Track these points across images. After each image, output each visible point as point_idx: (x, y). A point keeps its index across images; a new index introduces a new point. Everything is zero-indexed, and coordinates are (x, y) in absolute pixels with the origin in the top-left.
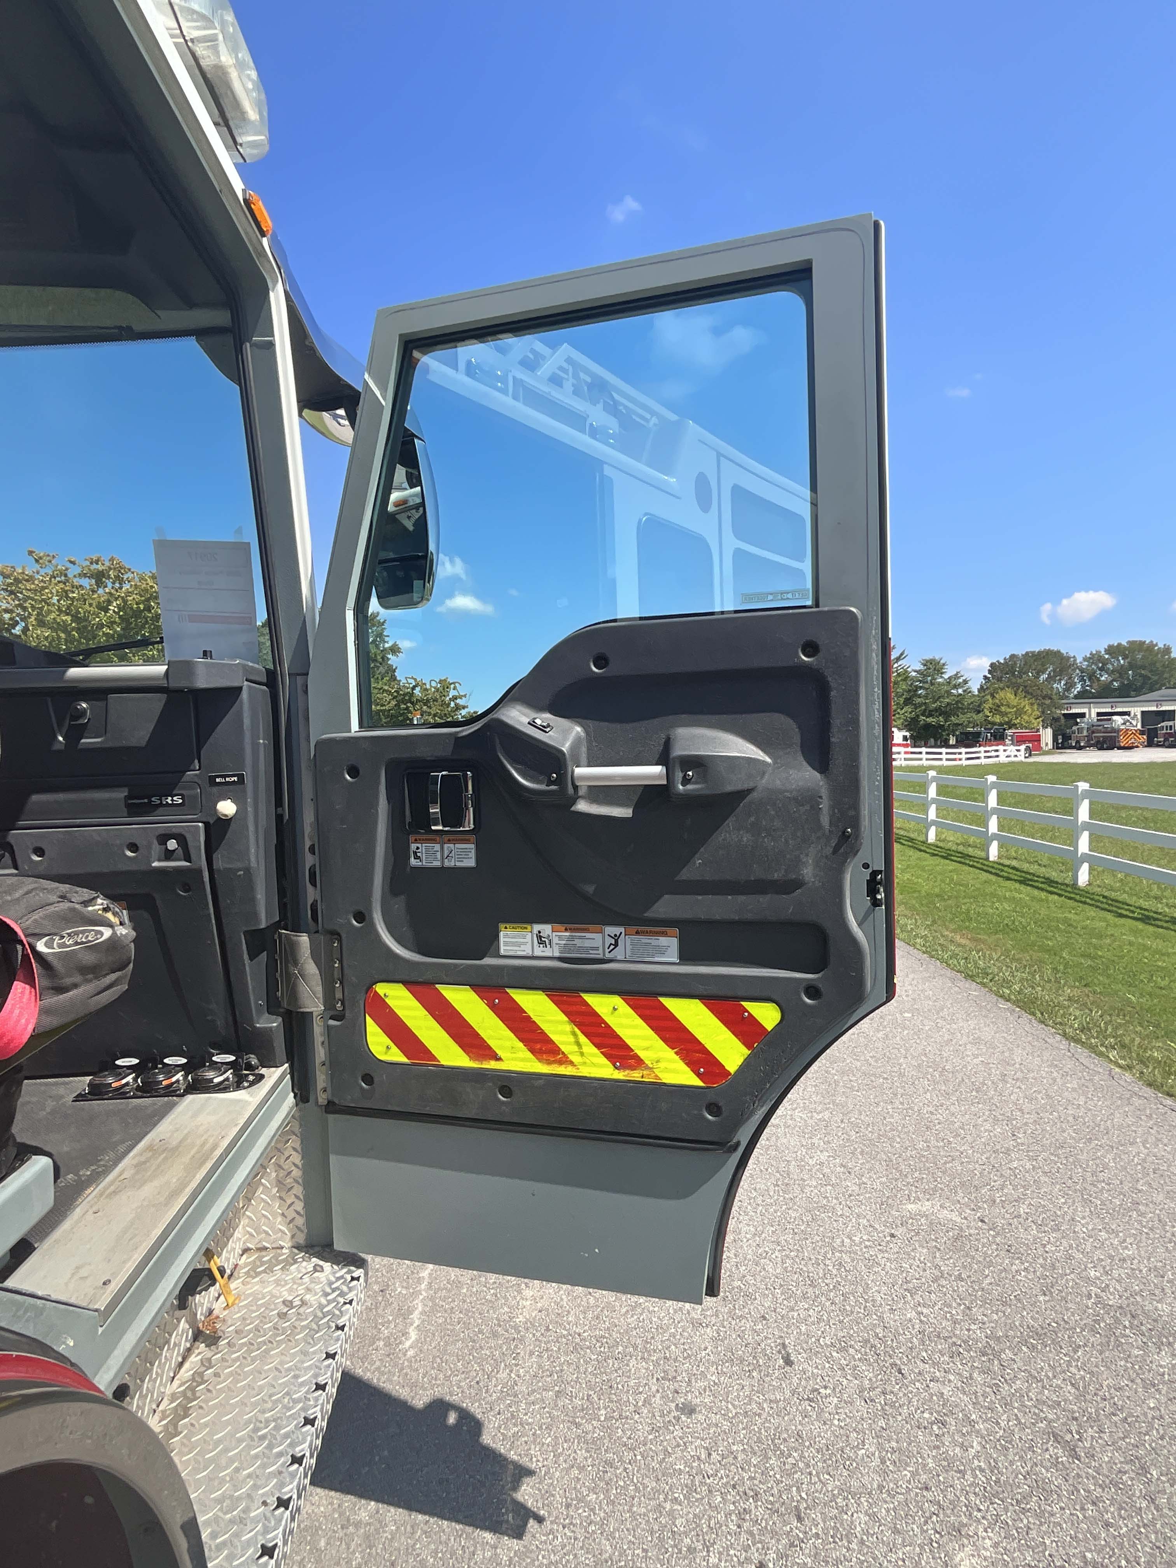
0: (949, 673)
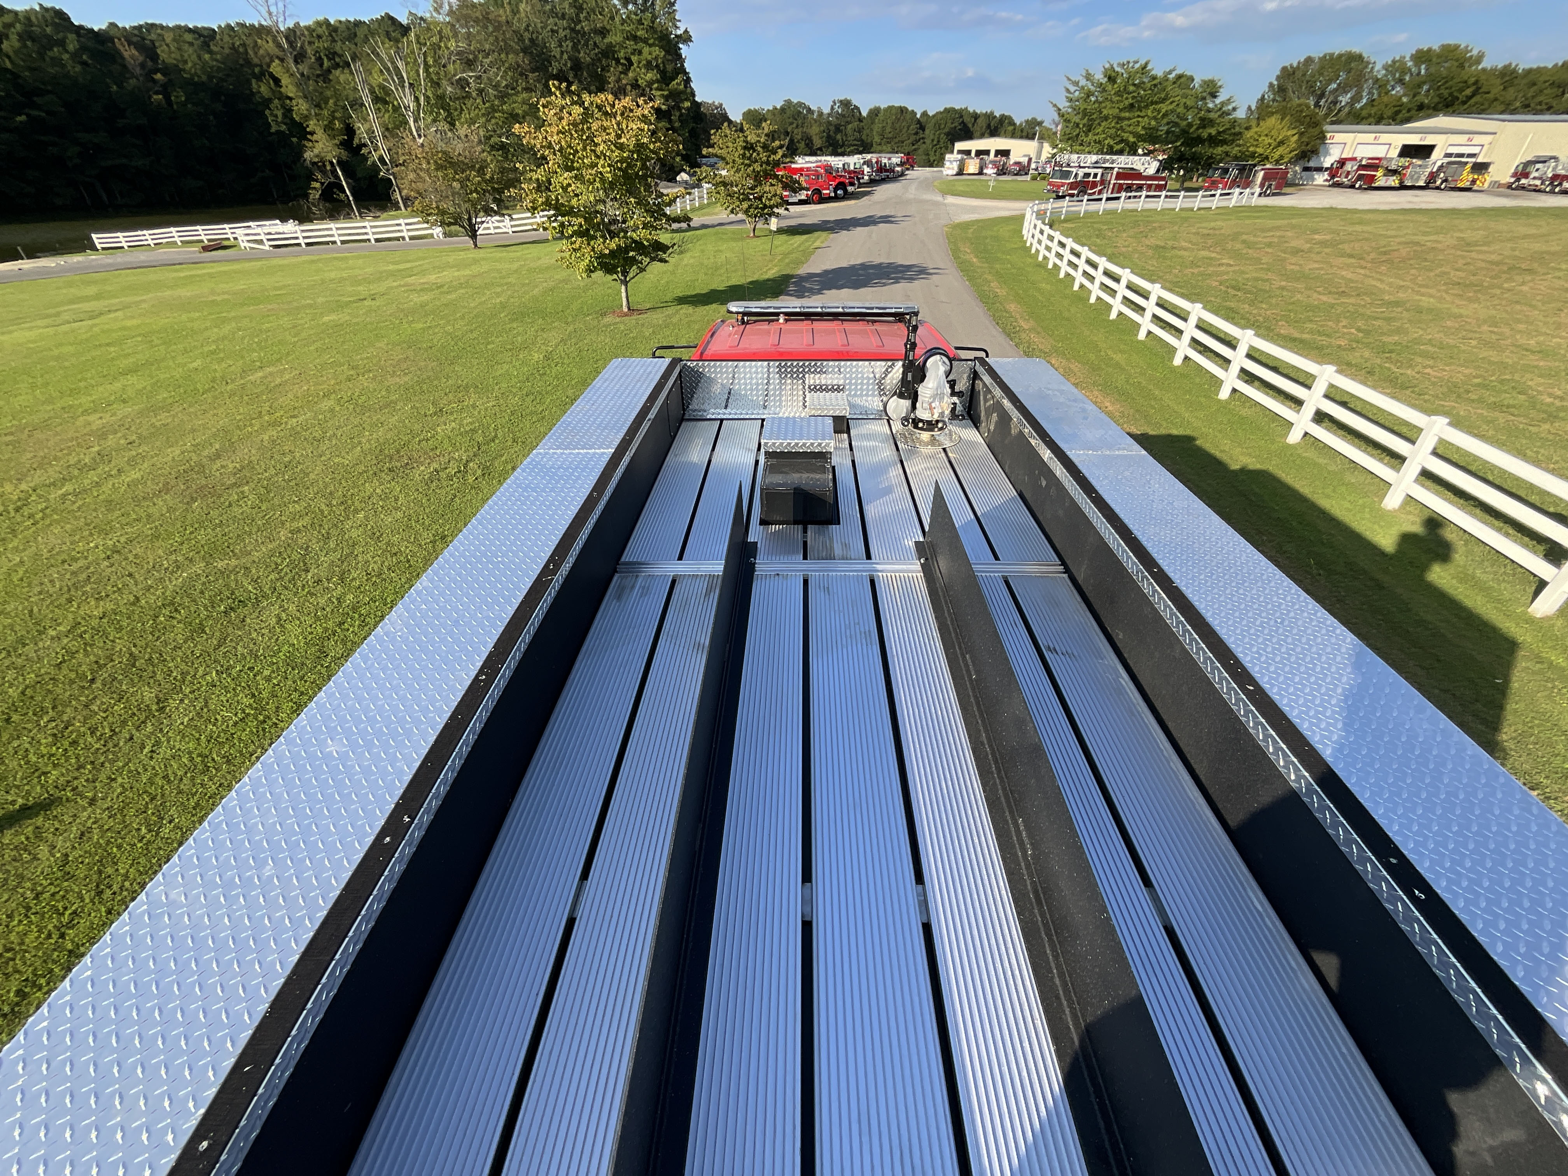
0: (1222, 98)
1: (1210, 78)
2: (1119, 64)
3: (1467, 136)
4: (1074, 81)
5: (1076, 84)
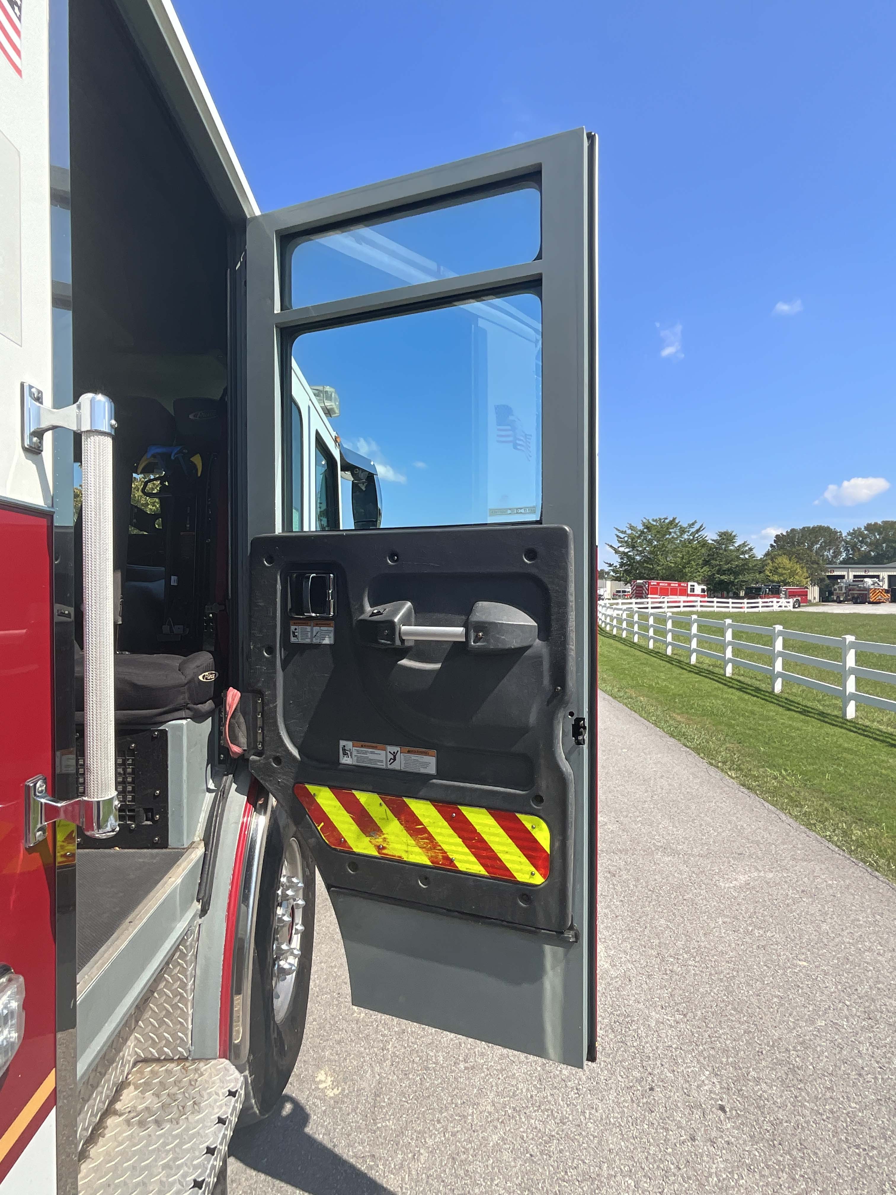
0: (738, 542)
1: (725, 531)
2: (653, 520)
4: (621, 530)
5: (622, 532)
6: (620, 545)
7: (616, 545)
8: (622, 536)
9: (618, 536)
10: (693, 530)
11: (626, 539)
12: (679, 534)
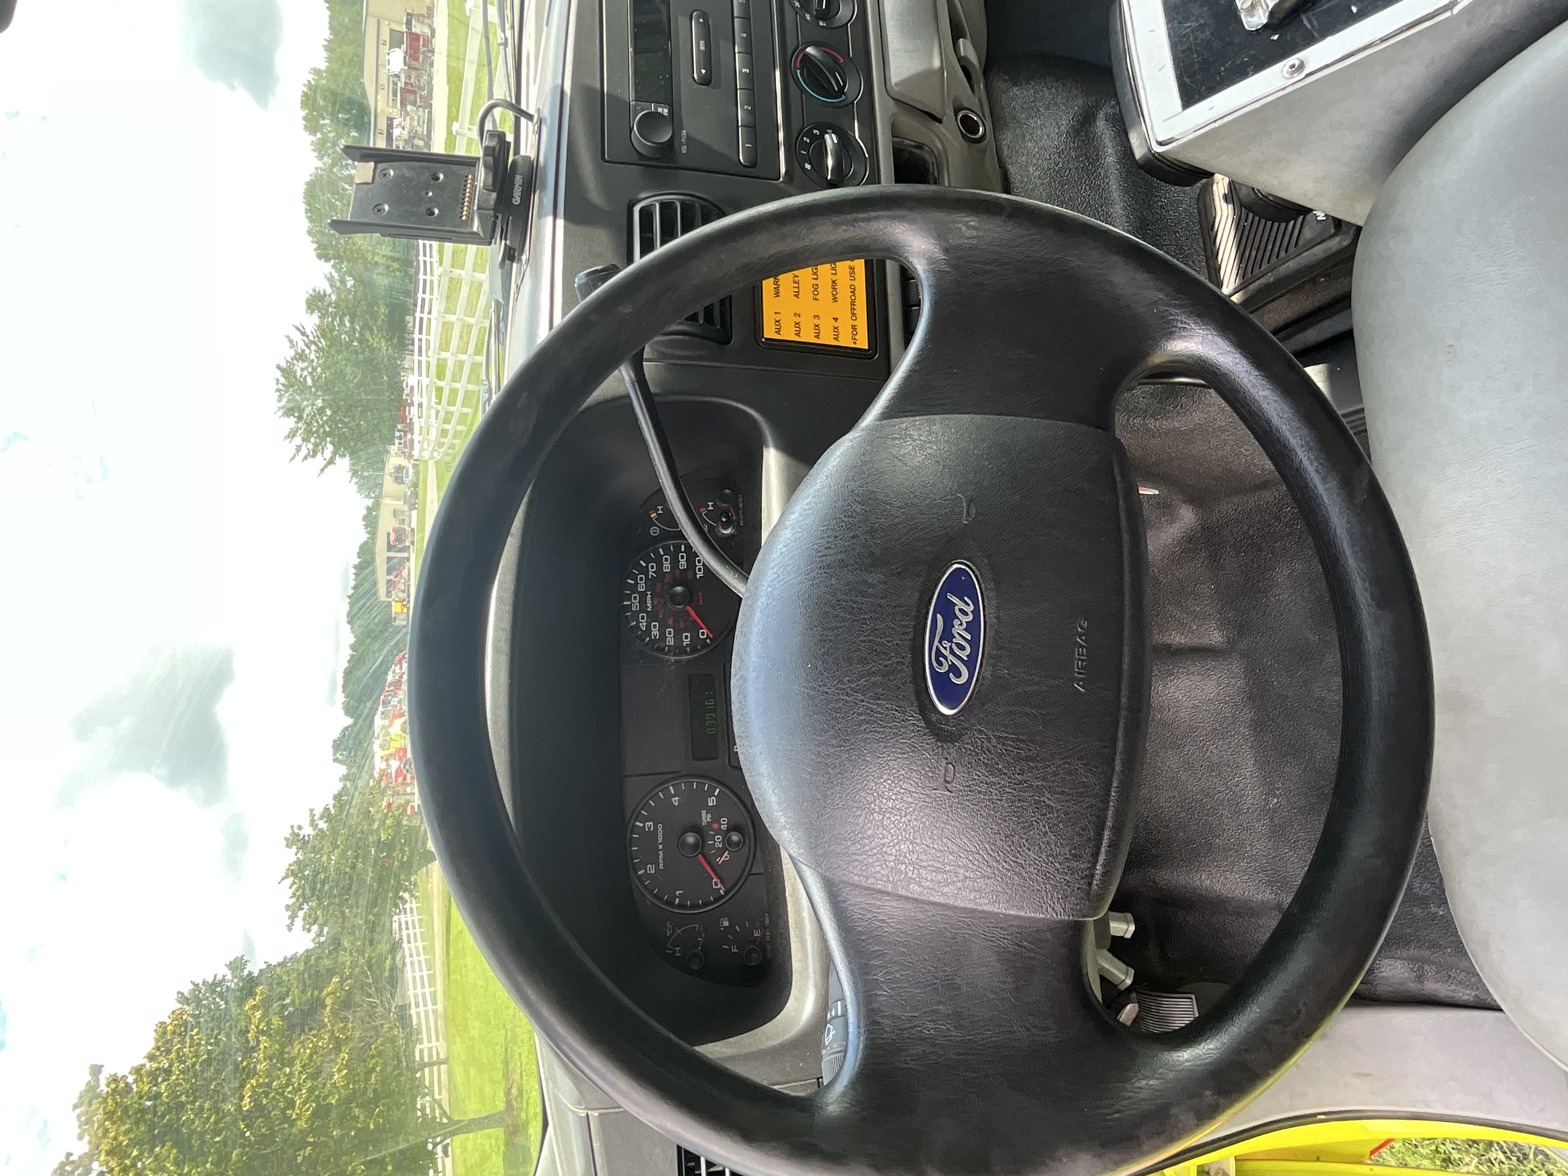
1: (304, 303)
2: (280, 401)
3: (381, 46)
4: (295, 451)
5: (298, 449)
6: (319, 454)
7: (319, 461)
8: (304, 452)
9: (305, 458)
10: (301, 345)
11: (310, 446)
12: (306, 364)
